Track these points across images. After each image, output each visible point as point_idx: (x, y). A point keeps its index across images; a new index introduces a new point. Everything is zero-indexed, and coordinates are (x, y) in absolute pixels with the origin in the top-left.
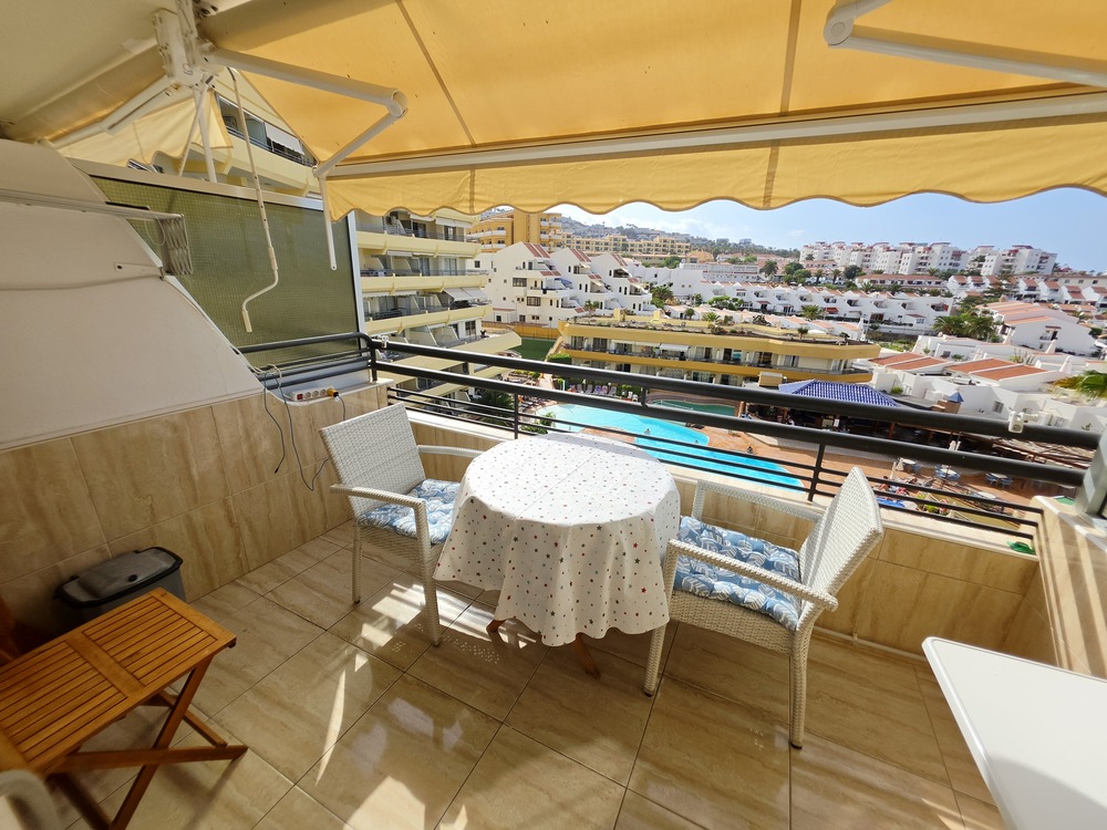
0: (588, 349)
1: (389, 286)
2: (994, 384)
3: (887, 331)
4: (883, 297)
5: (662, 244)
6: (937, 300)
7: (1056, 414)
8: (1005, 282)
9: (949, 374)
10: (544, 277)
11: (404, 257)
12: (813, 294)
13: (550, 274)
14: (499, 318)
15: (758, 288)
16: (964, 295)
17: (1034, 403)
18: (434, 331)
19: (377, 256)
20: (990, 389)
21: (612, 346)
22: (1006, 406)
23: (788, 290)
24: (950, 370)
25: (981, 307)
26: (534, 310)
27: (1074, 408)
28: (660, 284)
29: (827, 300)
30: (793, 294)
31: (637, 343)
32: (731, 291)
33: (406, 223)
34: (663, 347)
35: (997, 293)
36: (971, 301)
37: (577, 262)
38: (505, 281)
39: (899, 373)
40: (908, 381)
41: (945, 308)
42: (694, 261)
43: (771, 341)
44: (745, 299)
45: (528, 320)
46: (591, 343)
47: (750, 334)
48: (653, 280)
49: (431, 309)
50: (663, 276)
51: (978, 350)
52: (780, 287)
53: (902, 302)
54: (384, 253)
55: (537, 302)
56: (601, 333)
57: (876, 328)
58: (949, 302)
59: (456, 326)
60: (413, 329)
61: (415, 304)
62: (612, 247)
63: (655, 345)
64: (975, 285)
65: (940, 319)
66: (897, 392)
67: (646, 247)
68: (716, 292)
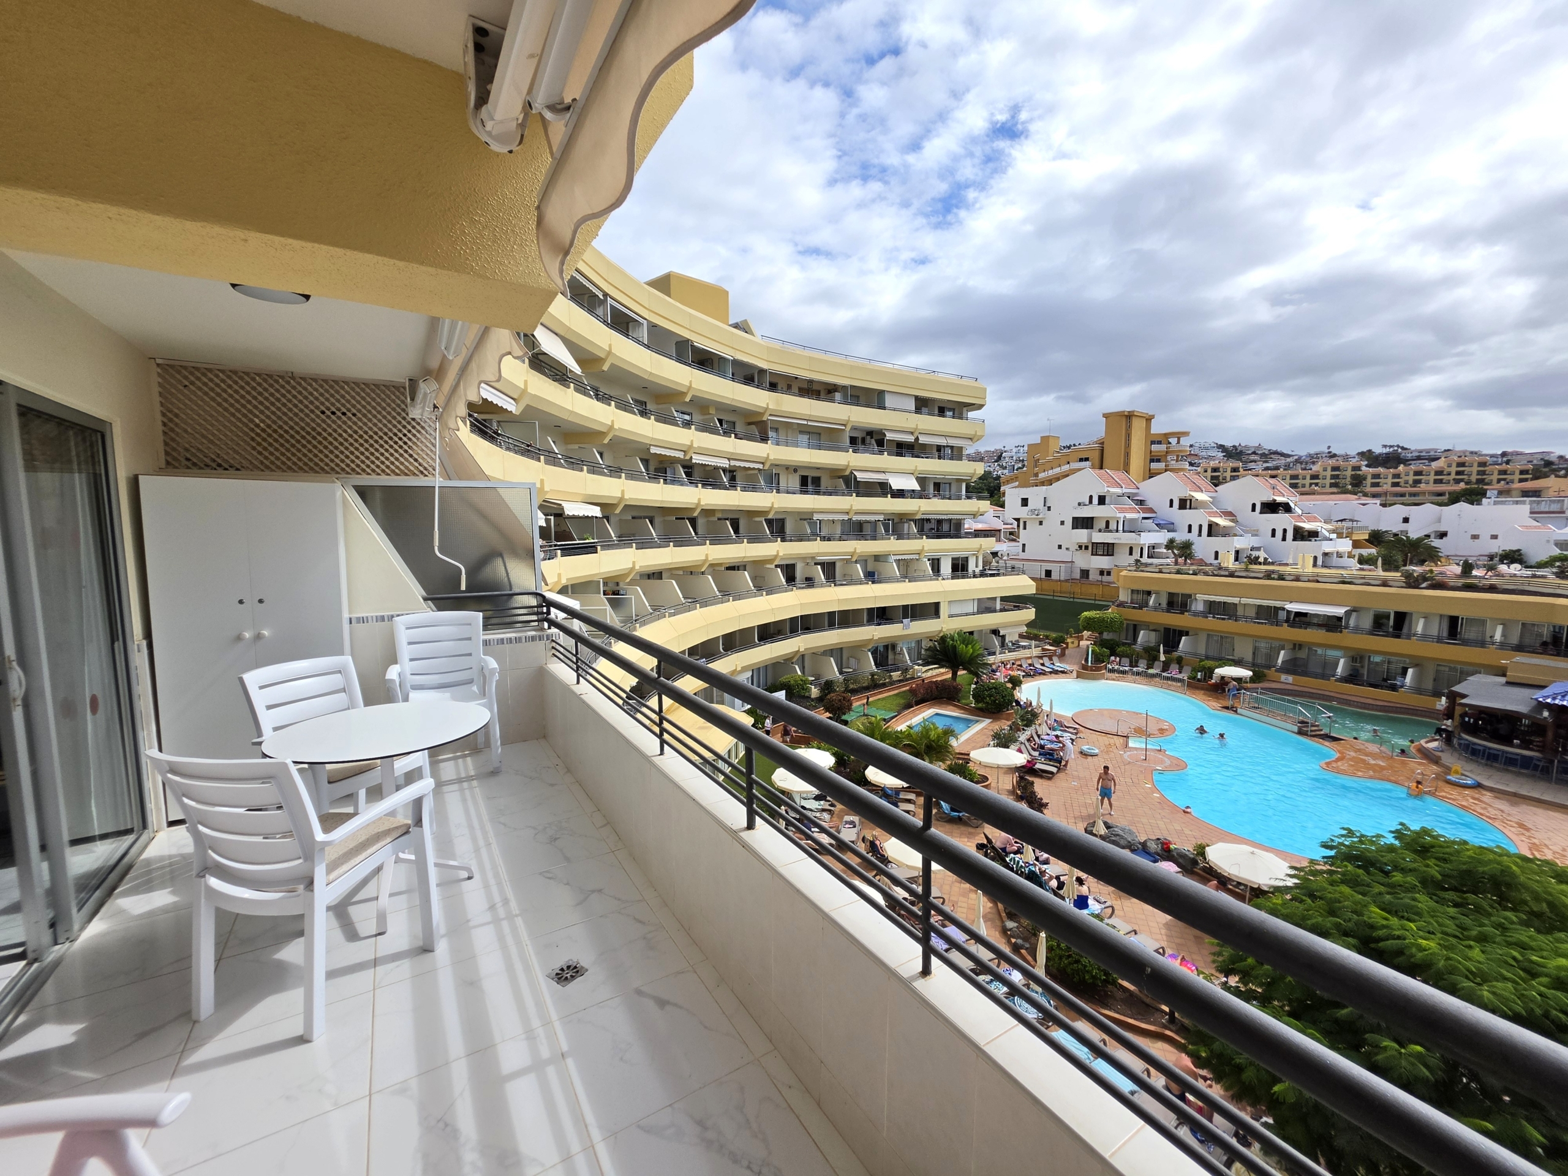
0: (1155, 609)
1: (847, 507)
10: (1122, 515)
13: (1132, 510)
18: (901, 562)
19: (839, 477)
21: (1198, 605)
26: (1103, 562)
28: (1414, 532)
31: (1244, 601)
33: (881, 442)
34: (1290, 607)
37: (1184, 493)
38: (1062, 523)
45: (1094, 576)
46: (1163, 599)
48: (1393, 527)
49: (902, 536)
50: (1426, 521)
54: (847, 473)
55: (1108, 549)
56: (1183, 585)
59: (936, 564)
60: (871, 556)
63: (1278, 604)
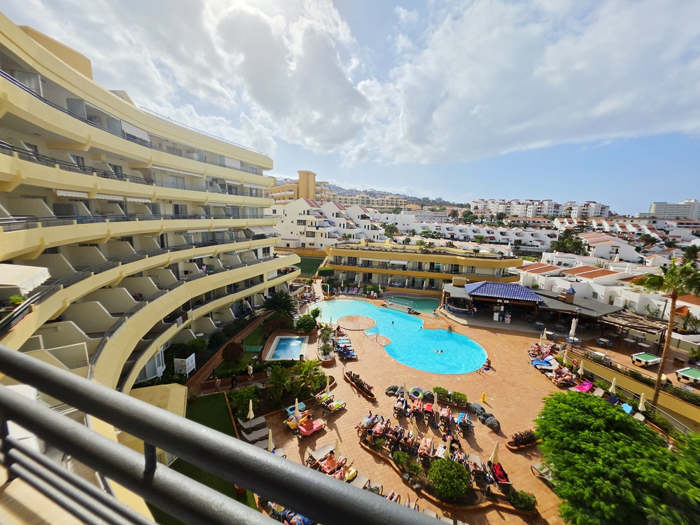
0: (345, 264)
1: (208, 225)
2: (590, 281)
3: (525, 250)
4: (520, 230)
5: (391, 200)
6: (550, 232)
7: (629, 299)
8: (585, 221)
9: (564, 276)
10: (317, 220)
11: (220, 207)
12: (480, 229)
13: (320, 217)
14: (288, 245)
15: (448, 225)
17: (614, 292)
18: (241, 254)
19: (202, 206)
20: (588, 284)
21: (360, 262)
22: (599, 294)
23: (465, 226)
24: (564, 273)
25: (574, 235)
26: (311, 240)
27: (637, 295)
28: (390, 223)
29: (488, 232)
30: (469, 229)
31: (376, 260)
32: (432, 227)
33: (223, 186)
34: (392, 262)
37: (338, 210)
38: (292, 222)
39: (535, 275)
40: (541, 280)
41: (555, 236)
42: (409, 210)
43: (458, 257)
44: (441, 232)
45: (307, 246)
46: (347, 260)
47: (445, 253)
48: (386, 221)
49: (238, 240)
50: (391, 219)
51: (578, 261)
52: (460, 225)
53: (531, 233)
54: (206, 204)
55: (312, 235)
56: (353, 254)
57: (518, 248)
58: (557, 233)
59: (256, 251)
60: (225, 253)
61: (227, 237)
62: (361, 202)
63: (387, 261)
65: (553, 243)
66: (536, 287)
67: (381, 202)
68: (423, 228)
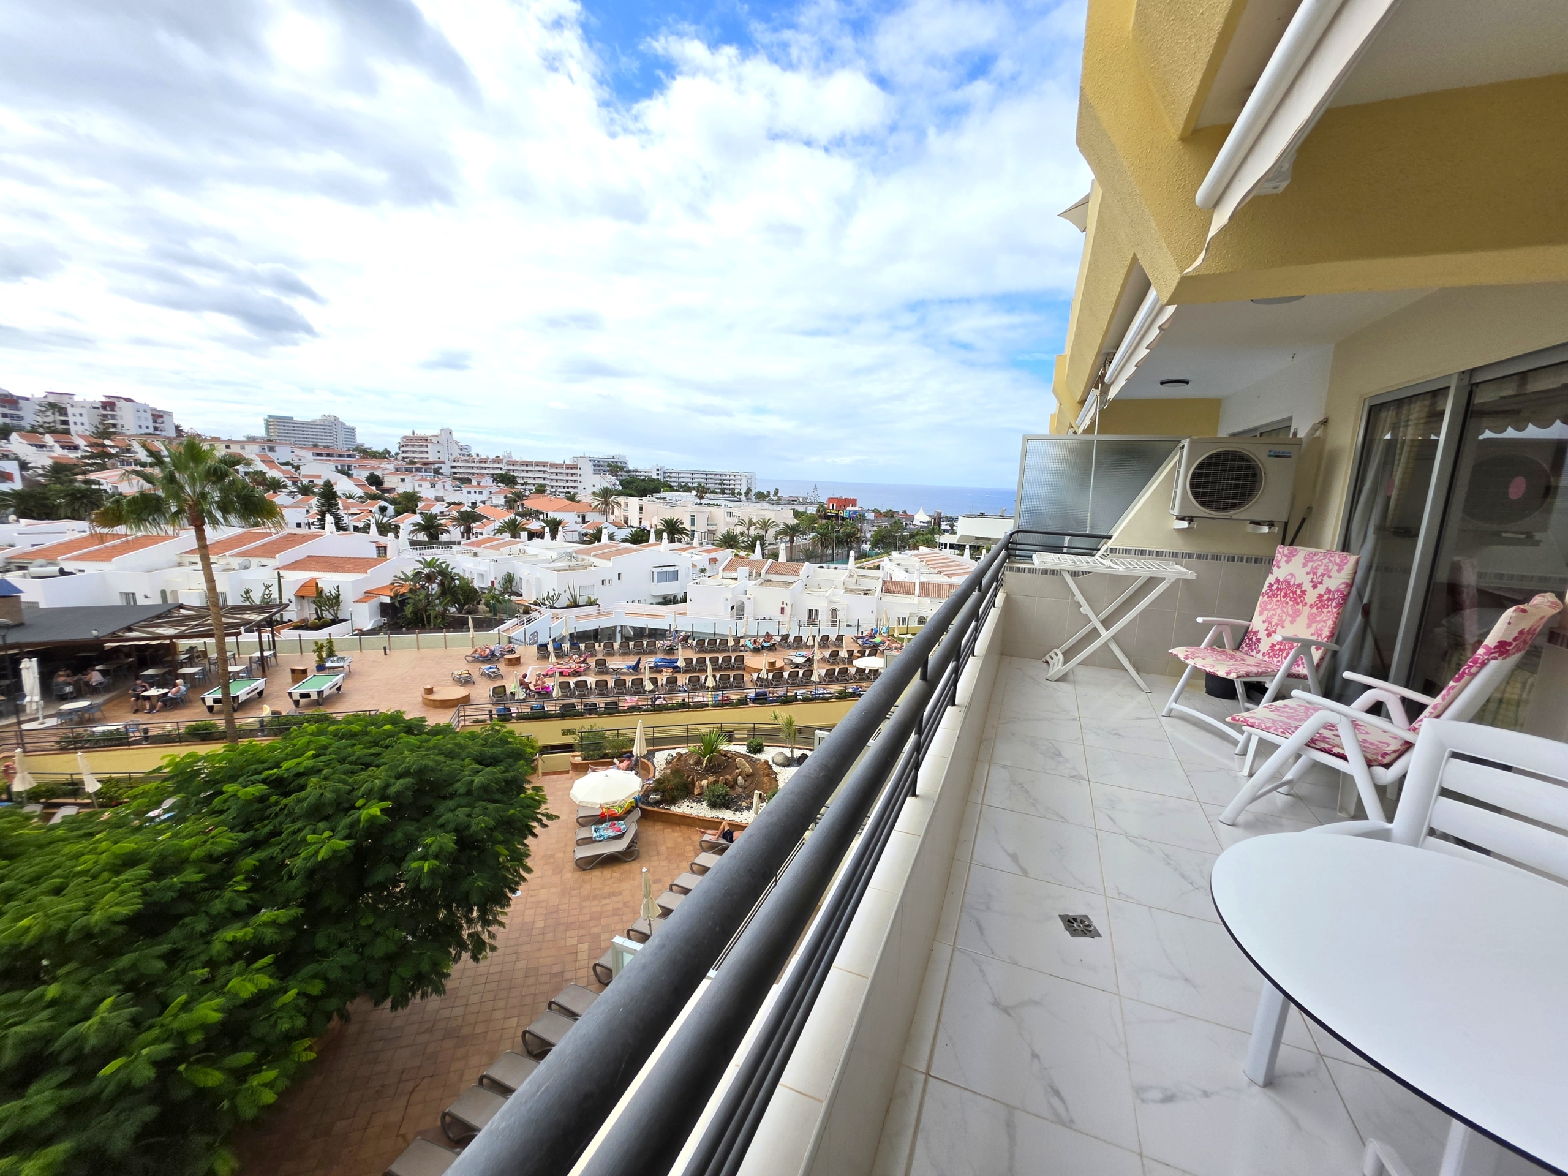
8: (107, 442)
16: (48, 462)
25: (80, 477)
35: (102, 458)
36: (59, 470)
41: (7, 476)
64: (63, 447)
